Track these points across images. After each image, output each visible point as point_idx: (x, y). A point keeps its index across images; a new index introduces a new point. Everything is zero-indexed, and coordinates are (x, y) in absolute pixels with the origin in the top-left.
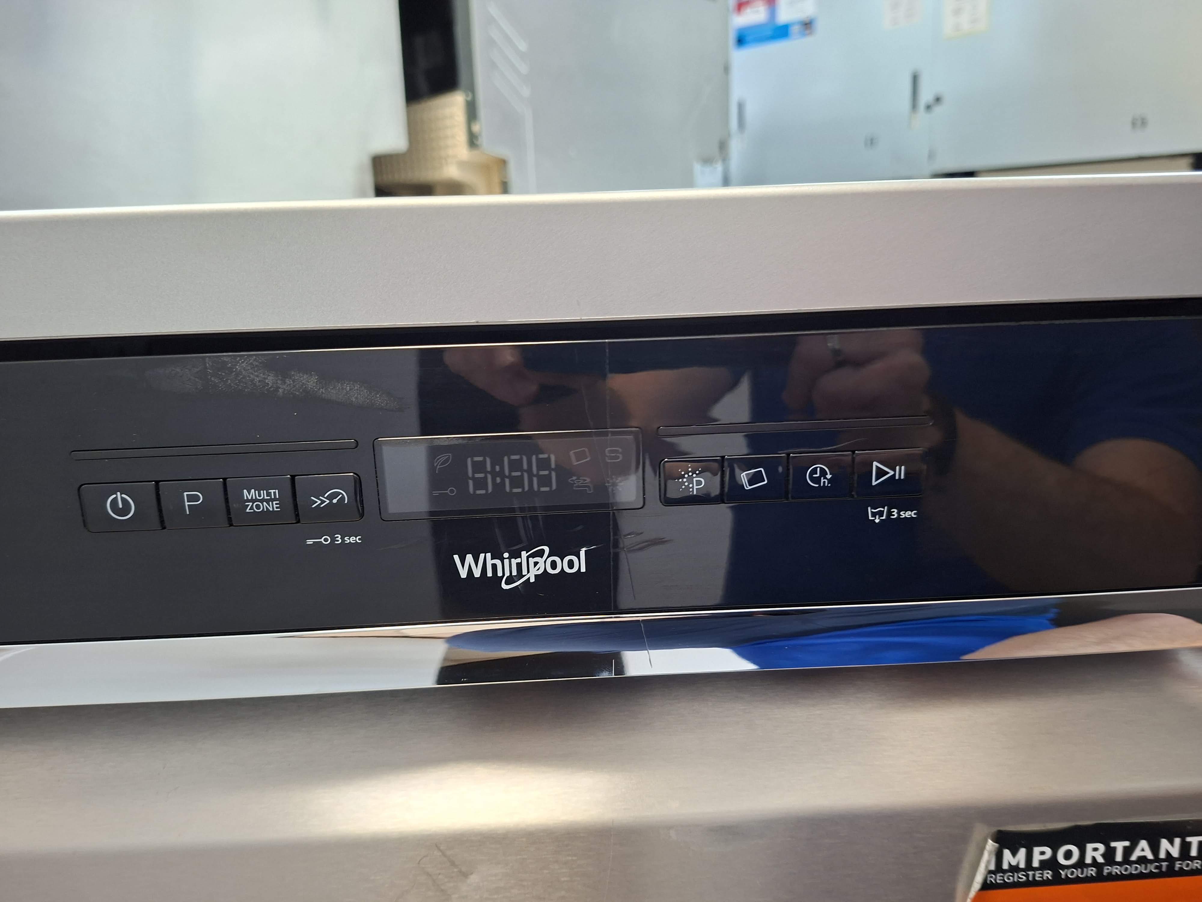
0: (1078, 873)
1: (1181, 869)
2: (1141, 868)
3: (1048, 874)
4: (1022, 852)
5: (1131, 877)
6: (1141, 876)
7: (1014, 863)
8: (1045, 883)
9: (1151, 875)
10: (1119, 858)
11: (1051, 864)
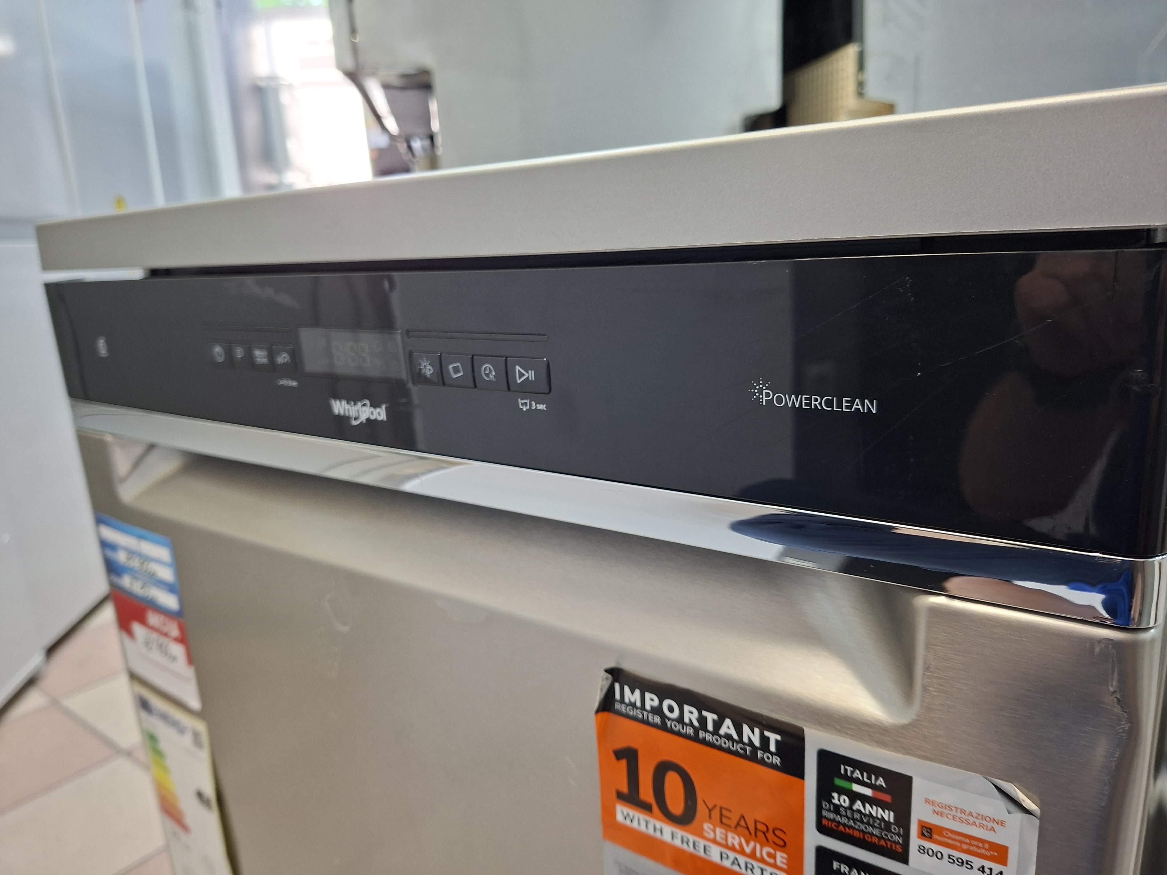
0: (679, 727)
1: (763, 759)
2: (728, 744)
3: (657, 720)
4: (637, 692)
5: (720, 748)
6: (728, 751)
7: (633, 700)
8: (654, 725)
9: (736, 754)
10: (710, 727)
11: (658, 711)
